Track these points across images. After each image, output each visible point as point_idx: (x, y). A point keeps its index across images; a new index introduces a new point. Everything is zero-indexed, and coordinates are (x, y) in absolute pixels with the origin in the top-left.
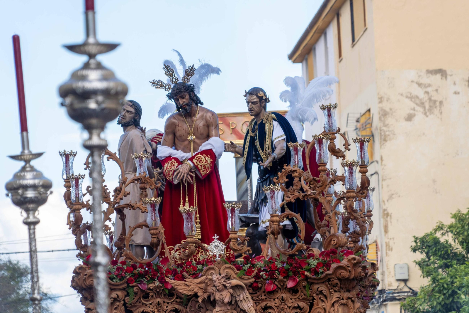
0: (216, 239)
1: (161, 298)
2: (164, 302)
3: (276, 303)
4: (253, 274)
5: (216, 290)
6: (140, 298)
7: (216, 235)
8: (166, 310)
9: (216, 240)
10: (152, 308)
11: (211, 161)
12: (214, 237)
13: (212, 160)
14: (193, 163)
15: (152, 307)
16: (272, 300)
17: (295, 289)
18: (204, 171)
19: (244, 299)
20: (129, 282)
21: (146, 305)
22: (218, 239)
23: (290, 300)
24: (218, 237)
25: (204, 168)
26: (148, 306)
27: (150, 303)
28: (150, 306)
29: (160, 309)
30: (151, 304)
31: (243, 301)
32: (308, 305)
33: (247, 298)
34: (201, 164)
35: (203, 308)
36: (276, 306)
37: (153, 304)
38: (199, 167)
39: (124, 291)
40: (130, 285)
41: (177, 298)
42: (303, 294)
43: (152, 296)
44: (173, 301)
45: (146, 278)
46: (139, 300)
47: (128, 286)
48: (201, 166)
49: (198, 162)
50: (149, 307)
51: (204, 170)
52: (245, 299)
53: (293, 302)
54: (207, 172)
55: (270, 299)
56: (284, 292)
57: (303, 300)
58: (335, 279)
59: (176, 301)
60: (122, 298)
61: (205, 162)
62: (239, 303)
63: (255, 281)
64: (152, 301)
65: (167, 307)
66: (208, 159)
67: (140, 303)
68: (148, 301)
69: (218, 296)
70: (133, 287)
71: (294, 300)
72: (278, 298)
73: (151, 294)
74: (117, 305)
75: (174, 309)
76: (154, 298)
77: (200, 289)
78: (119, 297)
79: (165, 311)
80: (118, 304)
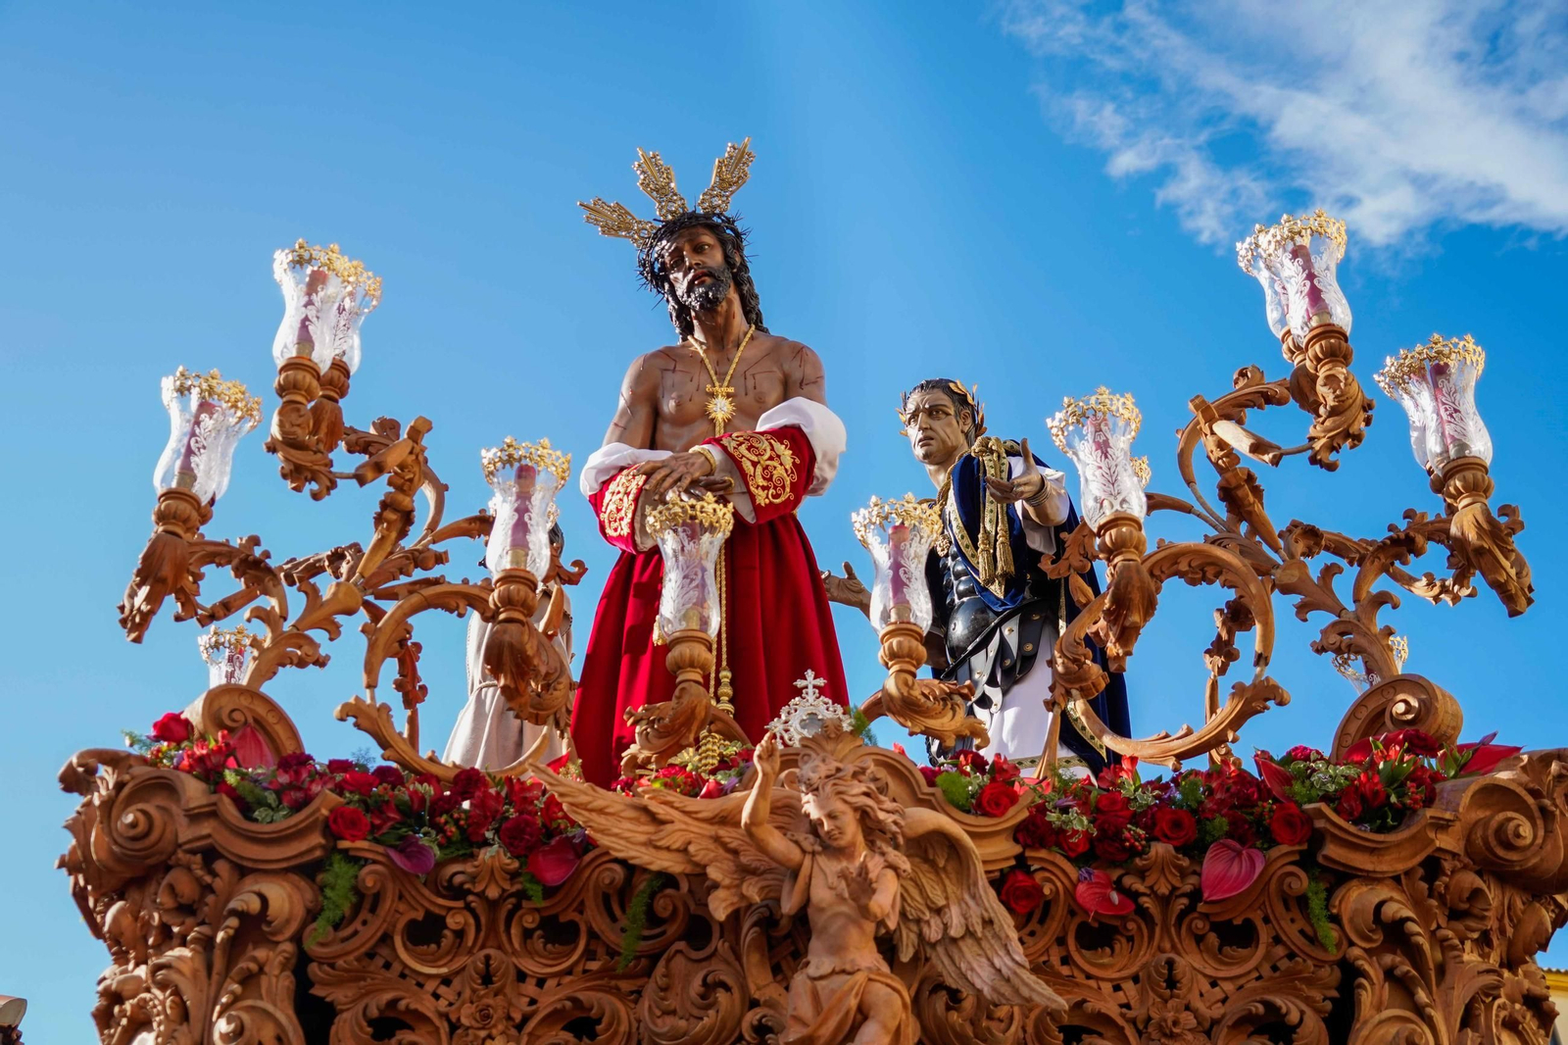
0: (810, 690)
1: (505, 952)
2: (521, 976)
3: (1127, 1006)
4: (1017, 814)
5: (818, 848)
6: (386, 939)
7: (810, 674)
8: (526, 1018)
9: (811, 695)
10: (451, 1004)
11: (794, 463)
12: (799, 683)
13: (798, 461)
14: (724, 448)
15: (452, 997)
16: (1107, 987)
17: (1238, 922)
18: (764, 488)
19: (969, 933)
20: (334, 828)
21: (420, 985)
22: (822, 691)
23: (1205, 986)
24: (821, 682)
25: (764, 478)
26: (430, 986)
27: (444, 970)
28: (442, 990)
29: (490, 1001)
30: (446, 981)
31: (968, 946)
32: (1317, 1011)
33: (988, 923)
34: (755, 459)
35: (727, 988)
36: (1133, 1022)
37: (456, 983)
38: (747, 466)
39: (303, 884)
40: (344, 844)
41: (590, 955)
42: (1280, 951)
43: (460, 934)
44: (569, 972)
45: (440, 829)
46: (385, 951)
47: (331, 850)
48: (755, 464)
49: (743, 449)
50: (436, 996)
51: (765, 484)
52: (979, 929)
53: (1224, 1001)
54: (776, 496)
55: (1092, 983)
56: (1167, 946)
57: (1289, 981)
58: (1465, 867)
59: (585, 971)
60: (288, 921)
61: (771, 458)
62: (941, 962)
63: (1020, 859)
64: (456, 965)
65: (533, 1002)
66: (786, 454)
67: (387, 966)
68: (432, 963)
69: (825, 883)
70: (354, 860)
71: (1228, 987)
72: (1136, 979)
73: (454, 921)
74: (254, 959)
75: (568, 1004)
76: (470, 952)
77: (721, 851)
78: (272, 911)
79: (518, 1017)
80: (261, 953)
